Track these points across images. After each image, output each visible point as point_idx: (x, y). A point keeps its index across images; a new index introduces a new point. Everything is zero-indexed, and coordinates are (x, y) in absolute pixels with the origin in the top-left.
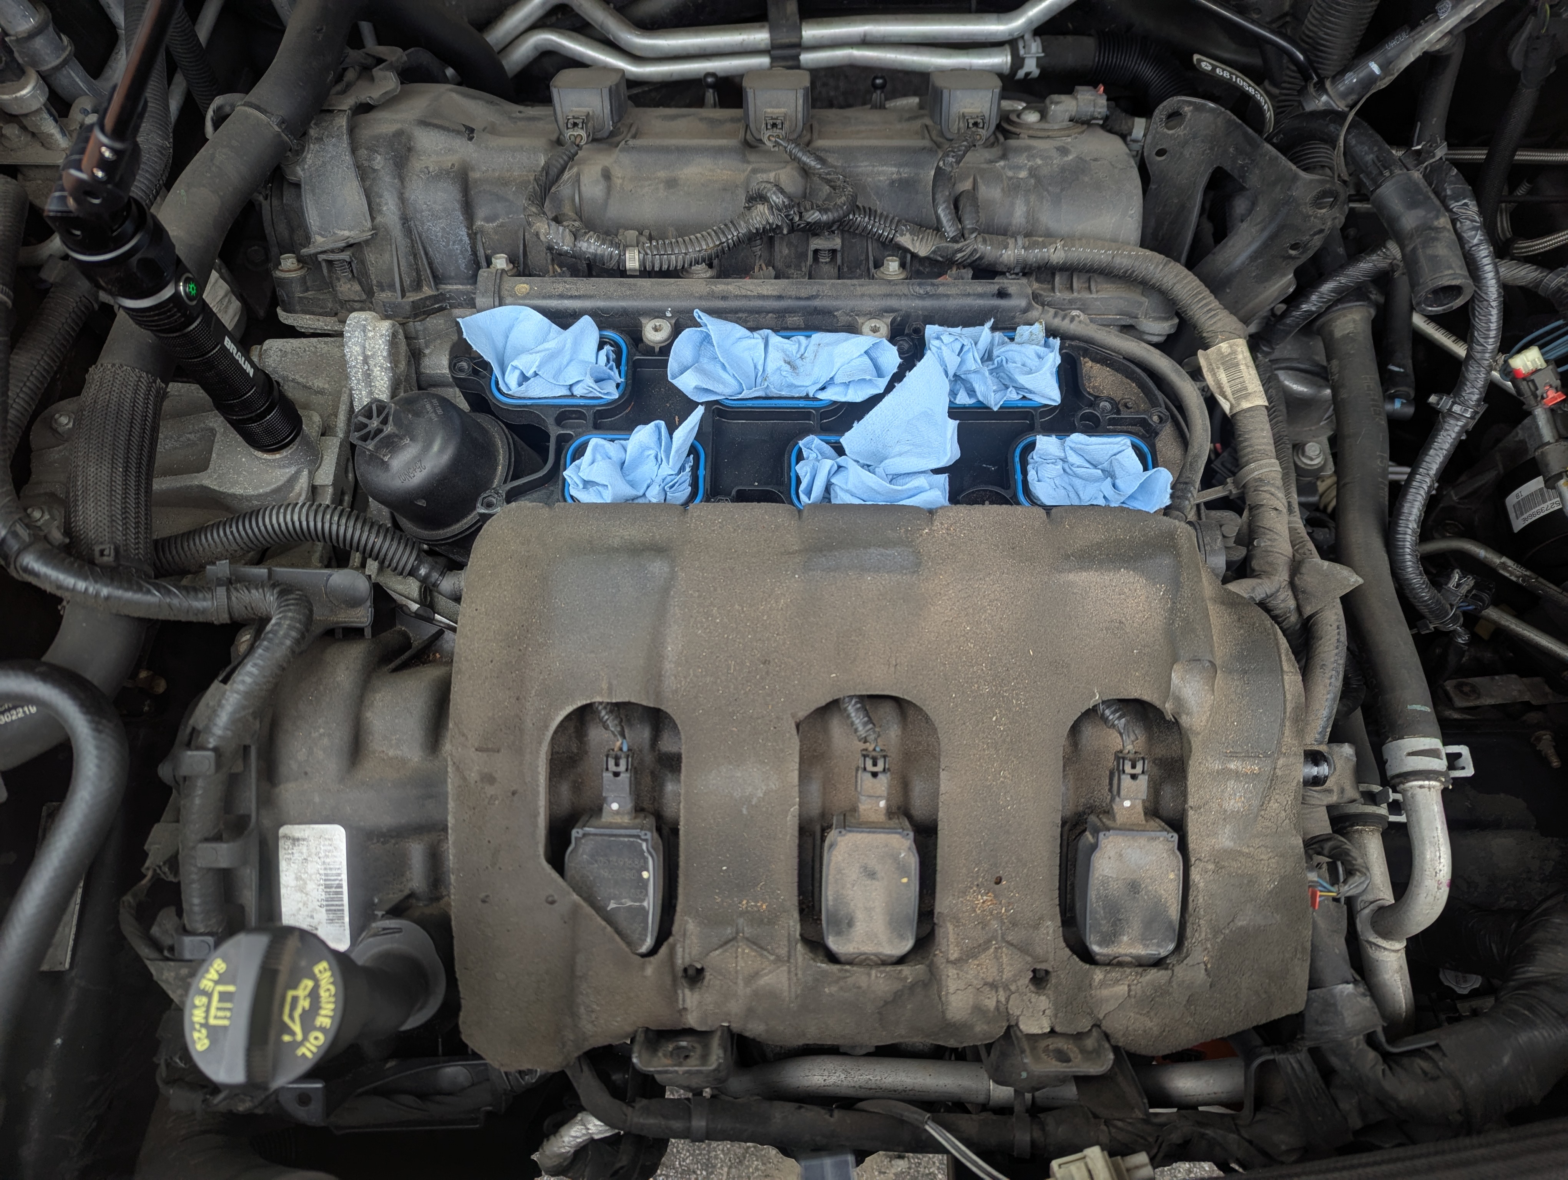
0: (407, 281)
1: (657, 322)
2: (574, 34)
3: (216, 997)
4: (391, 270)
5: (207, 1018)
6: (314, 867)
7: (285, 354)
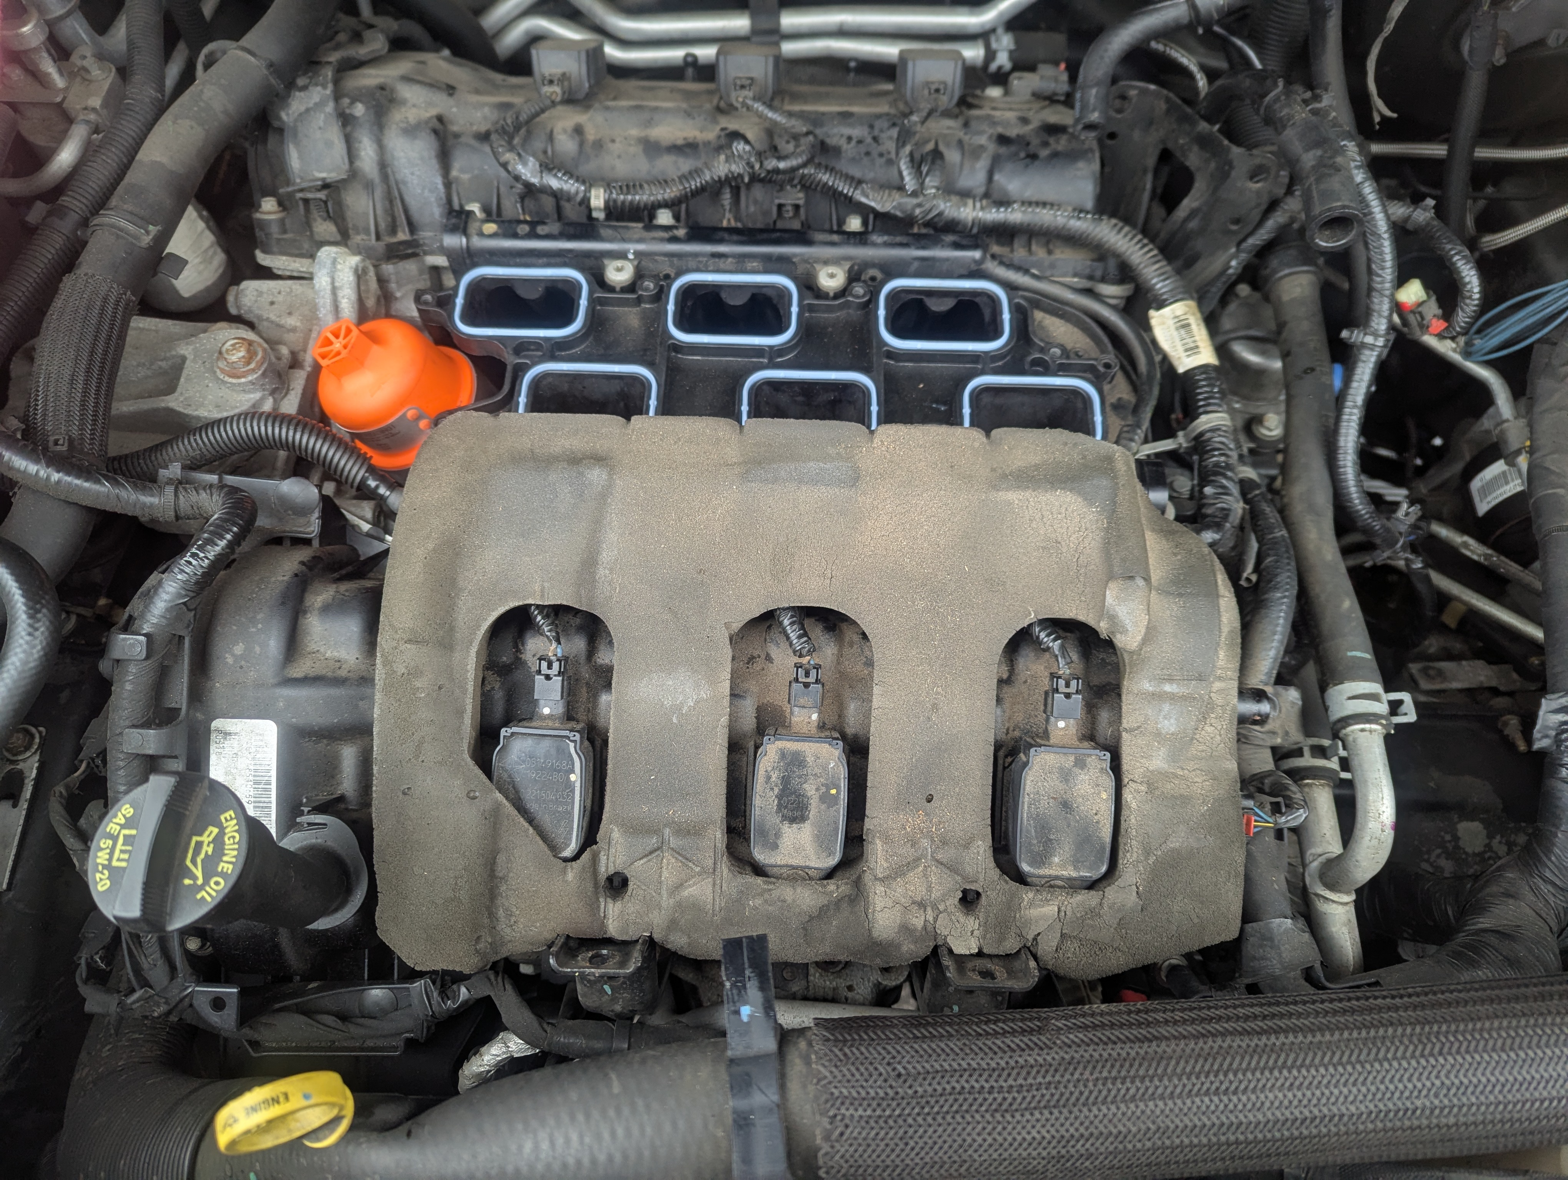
0: (383, 225)
1: (619, 263)
2: (565, 21)
3: (121, 840)
4: (367, 214)
5: (110, 860)
6: (244, 762)
7: (260, 294)
